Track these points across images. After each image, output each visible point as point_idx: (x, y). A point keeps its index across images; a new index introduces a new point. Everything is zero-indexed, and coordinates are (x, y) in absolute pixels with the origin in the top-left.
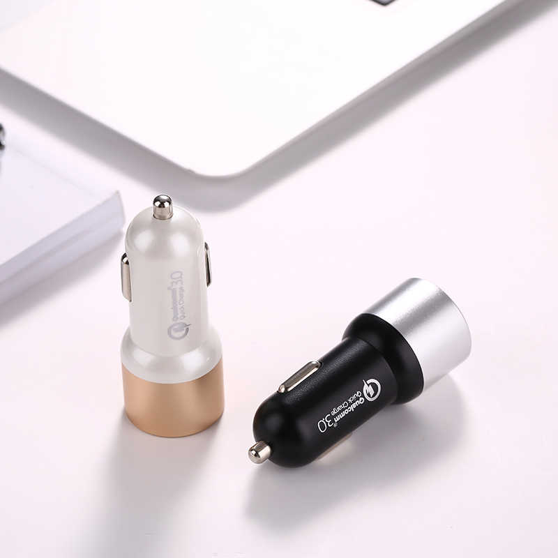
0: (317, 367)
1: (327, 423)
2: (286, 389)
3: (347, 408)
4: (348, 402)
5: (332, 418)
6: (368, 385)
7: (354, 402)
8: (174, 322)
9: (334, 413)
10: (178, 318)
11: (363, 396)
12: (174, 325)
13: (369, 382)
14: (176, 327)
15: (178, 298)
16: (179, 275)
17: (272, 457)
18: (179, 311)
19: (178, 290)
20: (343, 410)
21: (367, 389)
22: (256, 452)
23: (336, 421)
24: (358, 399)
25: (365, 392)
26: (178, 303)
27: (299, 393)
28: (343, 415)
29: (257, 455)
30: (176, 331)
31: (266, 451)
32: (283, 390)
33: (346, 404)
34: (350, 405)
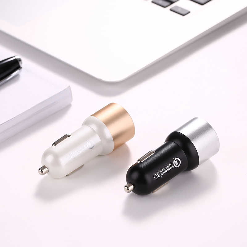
0: (153, 153)
1: (158, 176)
2: (140, 161)
3: (166, 170)
4: (167, 167)
5: (160, 174)
6: (175, 160)
9: (161, 171)
11: (173, 165)
13: (176, 159)
17: (134, 190)
21: (175, 162)
22: (127, 187)
23: (162, 175)
24: (171, 166)
25: (174, 164)
27: (146, 163)
28: (165, 172)
29: (128, 189)
31: (131, 187)
32: (139, 162)
34: (168, 168)
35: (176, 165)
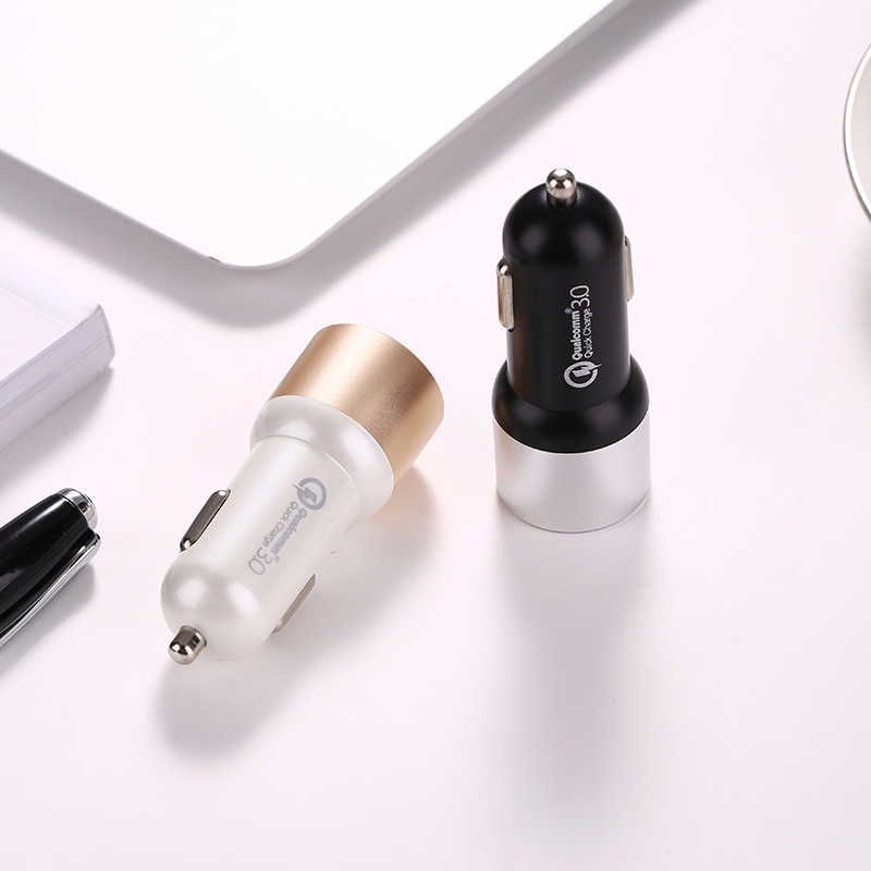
3: (581, 332)
4: (588, 337)
5: (581, 309)
6: (591, 371)
7: (583, 344)
8: (309, 511)
9: (587, 312)
10: (300, 511)
11: (583, 359)
12: (312, 507)
13: (595, 372)
14: (312, 503)
15: (280, 535)
16: (254, 564)
18: (291, 519)
19: (271, 545)
20: (582, 326)
21: (587, 368)
23: (573, 313)
24: (583, 352)
25: (581, 363)
26: (284, 530)
30: (314, 497)
33: (587, 332)
34: (583, 338)
35: (575, 369)
